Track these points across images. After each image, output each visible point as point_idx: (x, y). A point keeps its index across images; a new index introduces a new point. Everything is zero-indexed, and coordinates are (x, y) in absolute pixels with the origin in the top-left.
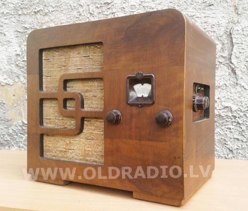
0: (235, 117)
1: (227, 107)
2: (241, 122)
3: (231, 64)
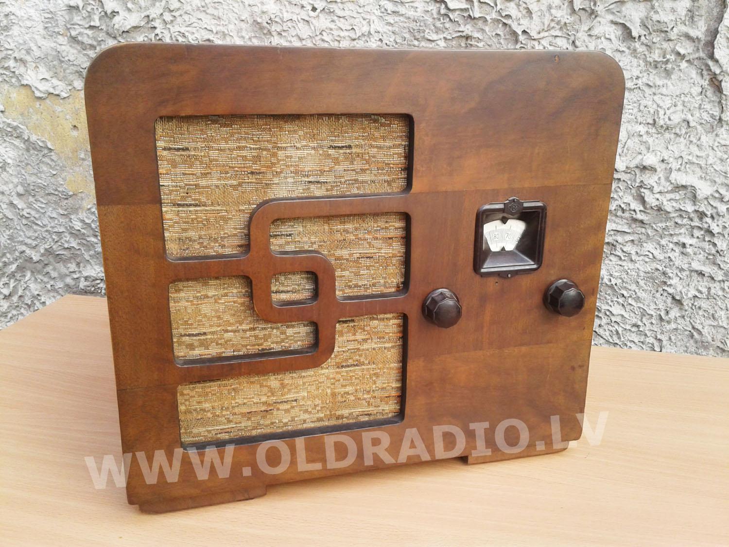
0: (702, 215)
1: (684, 187)
2: (716, 229)
3: (710, 63)
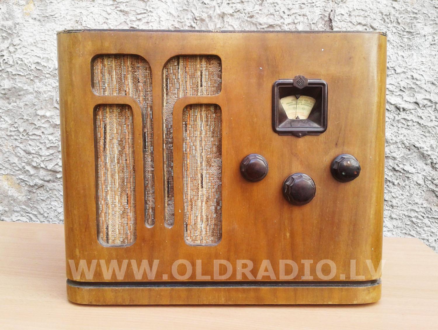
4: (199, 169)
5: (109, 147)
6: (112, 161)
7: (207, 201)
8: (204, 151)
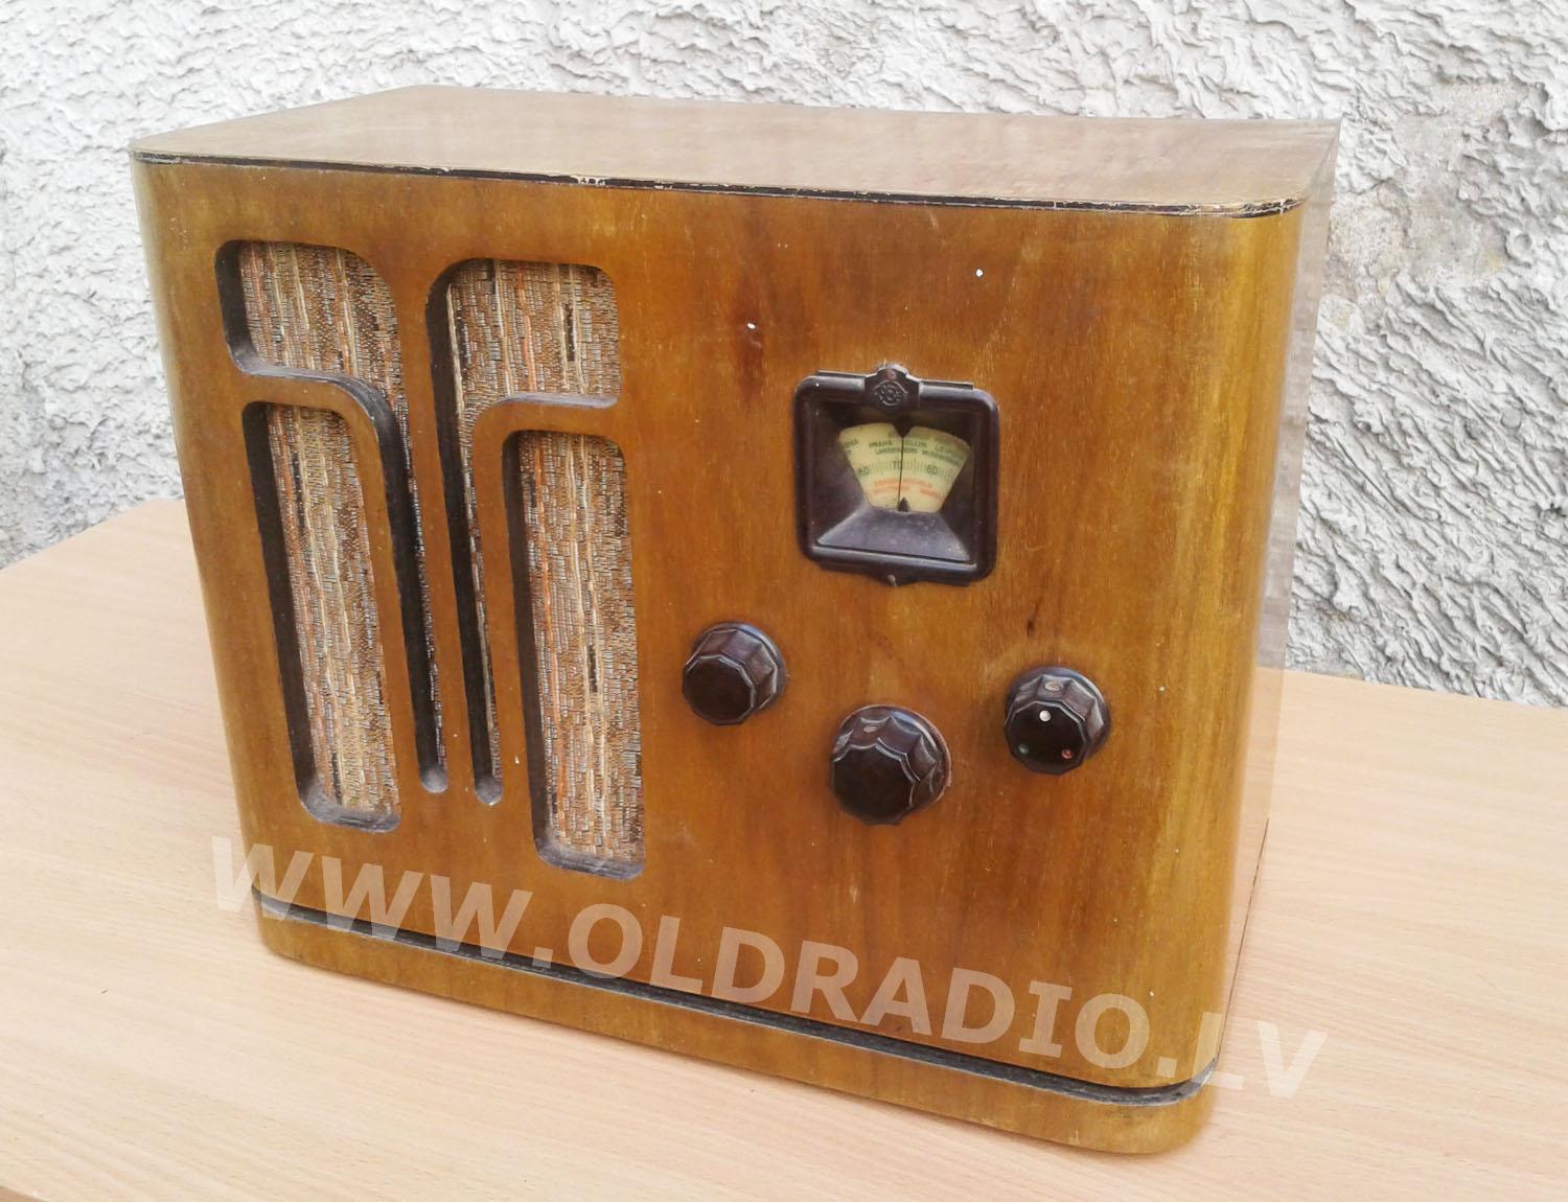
4: (582, 630)
5: (314, 526)
6: (326, 569)
7: (611, 736)
8: (592, 577)
